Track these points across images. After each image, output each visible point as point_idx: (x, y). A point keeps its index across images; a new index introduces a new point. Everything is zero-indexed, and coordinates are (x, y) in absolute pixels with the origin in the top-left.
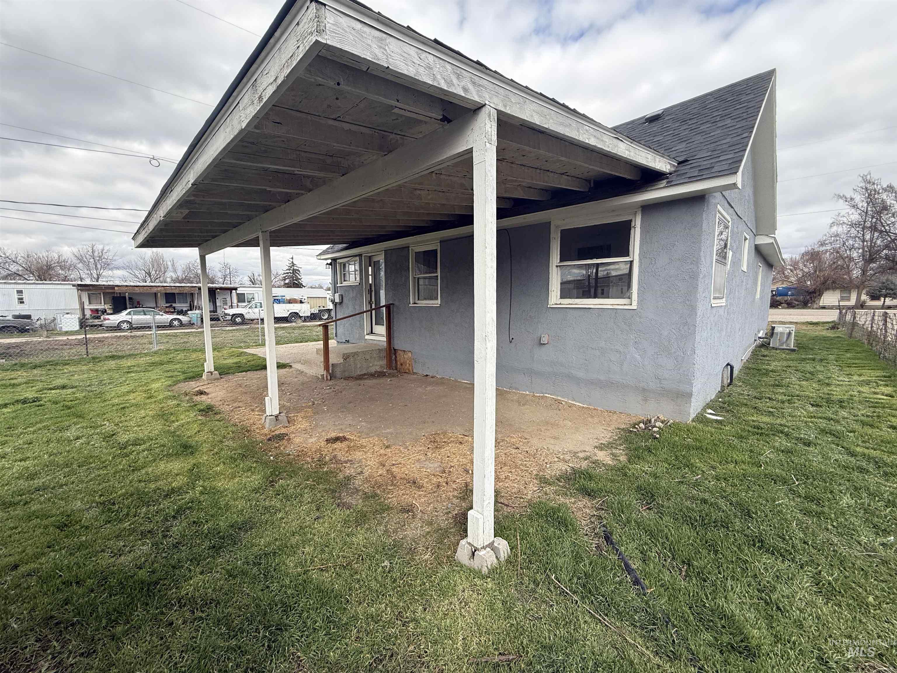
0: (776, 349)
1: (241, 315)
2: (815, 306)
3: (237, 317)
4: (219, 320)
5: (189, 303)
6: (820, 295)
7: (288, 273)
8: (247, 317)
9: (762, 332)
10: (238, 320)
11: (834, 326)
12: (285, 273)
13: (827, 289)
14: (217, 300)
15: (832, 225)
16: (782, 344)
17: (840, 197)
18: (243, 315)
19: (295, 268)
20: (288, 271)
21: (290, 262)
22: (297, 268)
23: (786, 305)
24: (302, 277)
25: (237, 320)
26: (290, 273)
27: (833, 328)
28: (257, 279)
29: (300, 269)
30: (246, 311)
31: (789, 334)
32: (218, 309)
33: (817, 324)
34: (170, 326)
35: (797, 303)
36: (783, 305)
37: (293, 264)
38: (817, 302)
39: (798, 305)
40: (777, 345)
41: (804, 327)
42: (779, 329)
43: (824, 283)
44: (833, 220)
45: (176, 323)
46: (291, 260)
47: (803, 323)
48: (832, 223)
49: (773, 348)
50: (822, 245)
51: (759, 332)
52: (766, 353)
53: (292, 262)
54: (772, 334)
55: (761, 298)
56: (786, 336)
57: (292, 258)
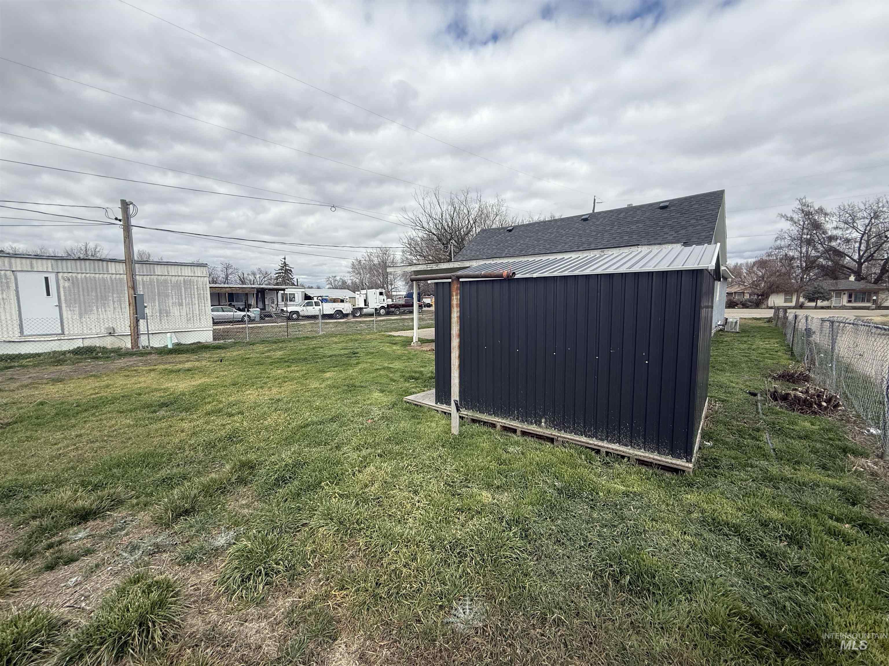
0: (728, 332)
1: (297, 313)
2: (764, 306)
3: (294, 314)
4: (272, 317)
5: (244, 302)
6: (767, 298)
7: (280, 273)
8: (301, 313)
9: (720, 322)
10: (295, 316)
11: (769, 320)
12: (277, 273)
13: (773, 292)
14: (266, 300)
15: (777, 239)
16: (732, 329)
17: (782, 216)
18: (298, 312)
19: (287, 268)
20: (281, 271)
21: (282, 263)
22: (289, 268)
23: (741, 306)
24: (294, 276)
25: (293, 316)
26: (282, 273)
27: (768, 322)
28: (246, 278)
29: (292, 269)
30: (301, 309)
31: (736, 322)
32: (267, 307)
33: (759, 319)
34: (242, 321)
35: (750, 304)
36: (738, 305)
37: (285, 264)
38: (765, 303)
39: (751, 306)
40: (729, 330)
41: (750, 321)
42: (730, 320)
43: (770, 288)
44: (776, 236)
45: (246, 318)
46: (284, 260)
47: (750, 319)
48: (777, 238)
49: (727, 332)
50: (769, 256)
51: (718, 322)
52: (722, 334)
53: (285, 262)
54: (726, 322)
55: (720, 300)
56: (734, 324)
57: (285, 259)
